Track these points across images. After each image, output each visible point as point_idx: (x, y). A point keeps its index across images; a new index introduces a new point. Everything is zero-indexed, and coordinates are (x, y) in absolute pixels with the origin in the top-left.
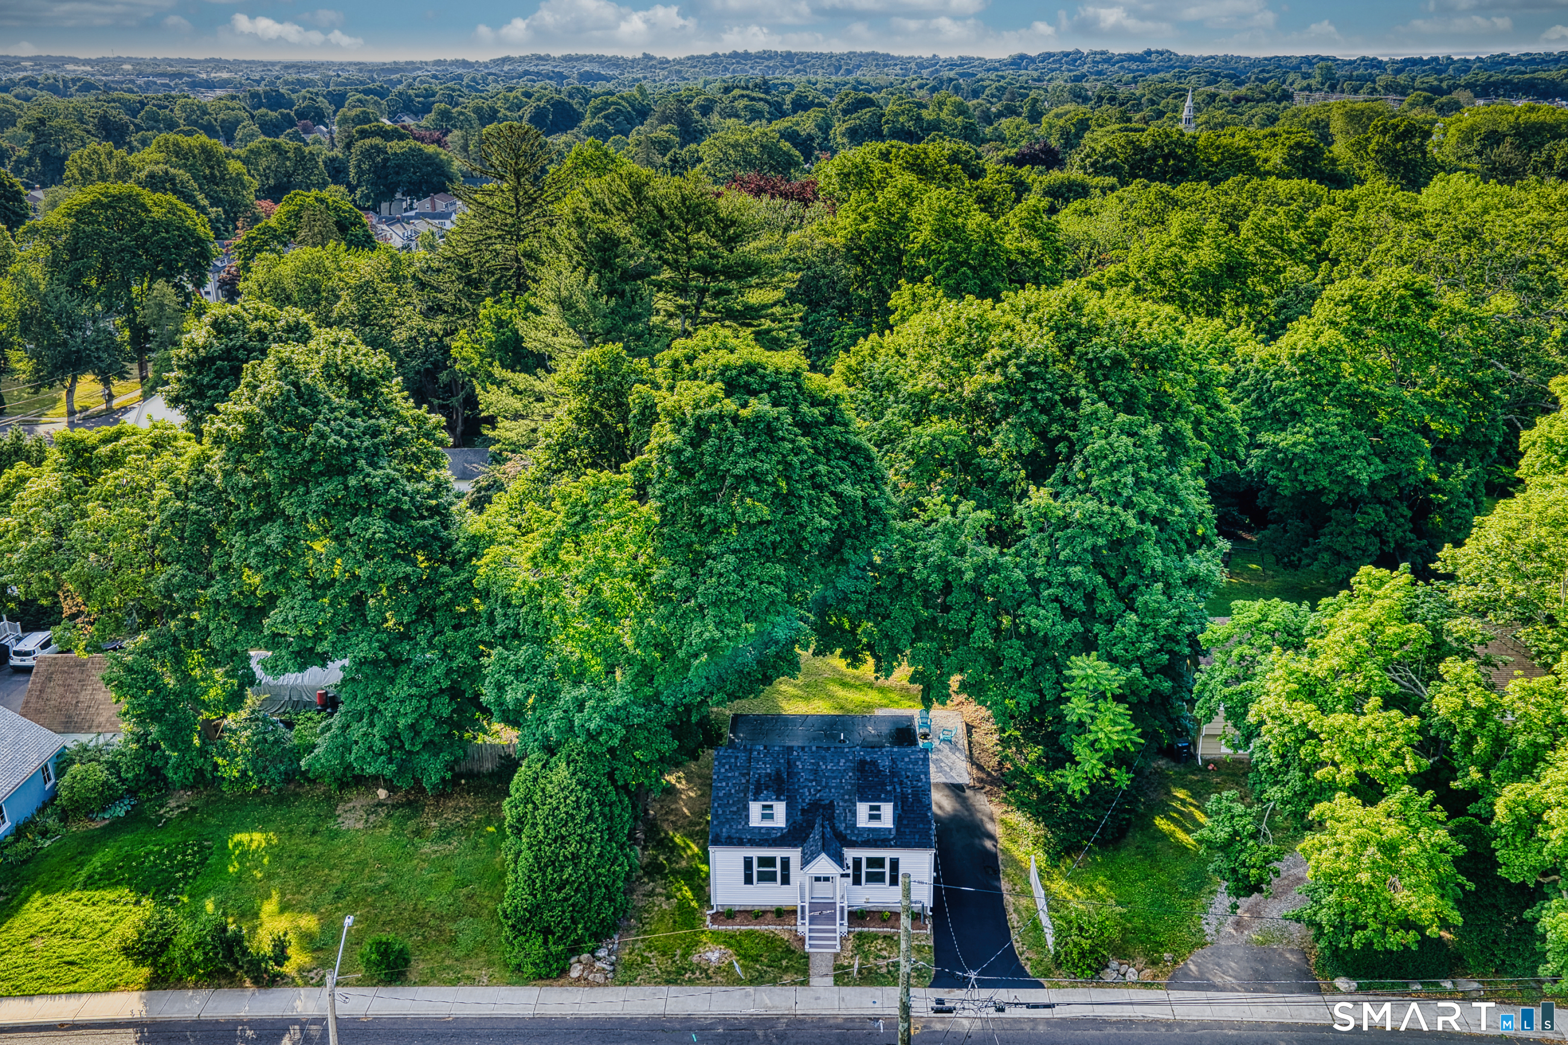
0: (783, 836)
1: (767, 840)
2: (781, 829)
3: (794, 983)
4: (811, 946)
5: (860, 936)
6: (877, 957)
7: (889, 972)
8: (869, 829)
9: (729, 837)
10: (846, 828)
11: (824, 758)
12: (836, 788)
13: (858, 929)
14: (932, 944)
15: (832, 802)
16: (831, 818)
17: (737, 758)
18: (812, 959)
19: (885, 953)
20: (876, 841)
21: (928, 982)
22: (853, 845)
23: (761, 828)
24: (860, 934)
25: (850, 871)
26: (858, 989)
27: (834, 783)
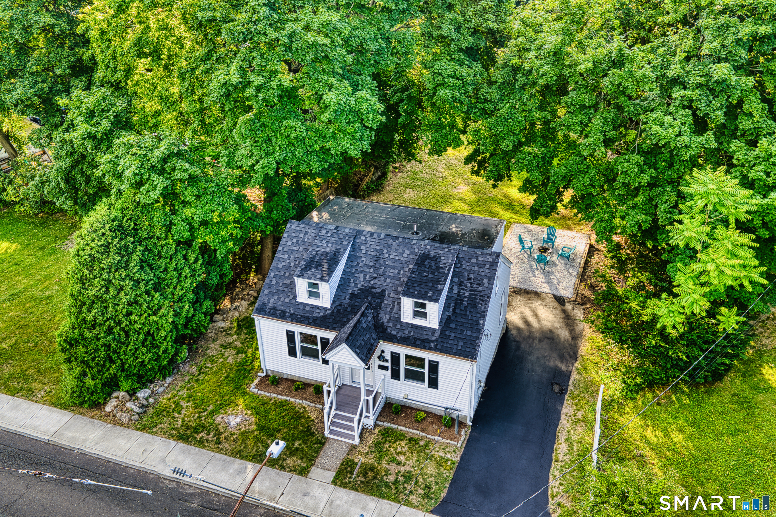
0: (324, 317)
1: (308, 318)
2: (325, 309)
3: (294, 470)
4: (331, 432)
5: (386, 433)
6: (393, 461)
7: (396, 482)
8: (413, 326)
9: (274, 308)
10: (389, 321)
11: (389, 246)
12: (392, 278)
13: (387, 424)
14: (457, 458)
15: (383, 291)
16: (378, 307)
17: (306, 233)
18: (327, 446)
19: (402, 458)
20: (415, 339)
21: (433, 504)
22: (391, 339)
23: (306, 305)
24: (387, 430)
25: (389, 364)
26: (353, 494)
27: (391, 272)
